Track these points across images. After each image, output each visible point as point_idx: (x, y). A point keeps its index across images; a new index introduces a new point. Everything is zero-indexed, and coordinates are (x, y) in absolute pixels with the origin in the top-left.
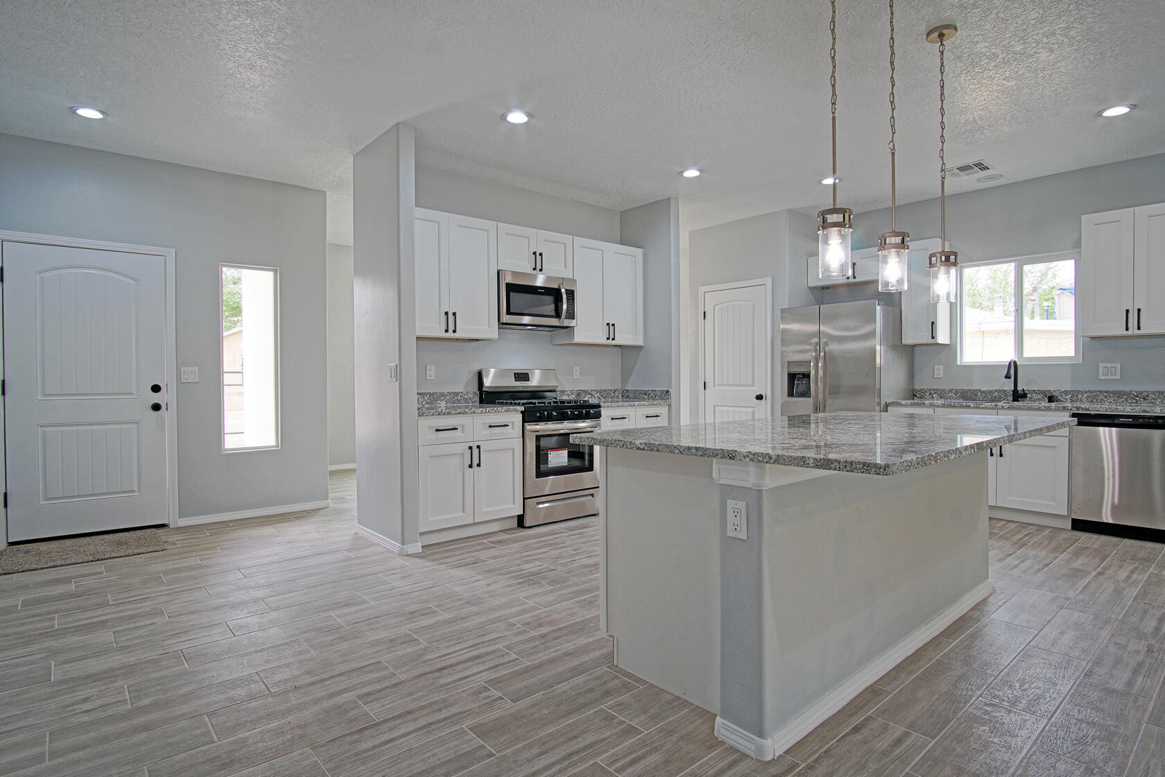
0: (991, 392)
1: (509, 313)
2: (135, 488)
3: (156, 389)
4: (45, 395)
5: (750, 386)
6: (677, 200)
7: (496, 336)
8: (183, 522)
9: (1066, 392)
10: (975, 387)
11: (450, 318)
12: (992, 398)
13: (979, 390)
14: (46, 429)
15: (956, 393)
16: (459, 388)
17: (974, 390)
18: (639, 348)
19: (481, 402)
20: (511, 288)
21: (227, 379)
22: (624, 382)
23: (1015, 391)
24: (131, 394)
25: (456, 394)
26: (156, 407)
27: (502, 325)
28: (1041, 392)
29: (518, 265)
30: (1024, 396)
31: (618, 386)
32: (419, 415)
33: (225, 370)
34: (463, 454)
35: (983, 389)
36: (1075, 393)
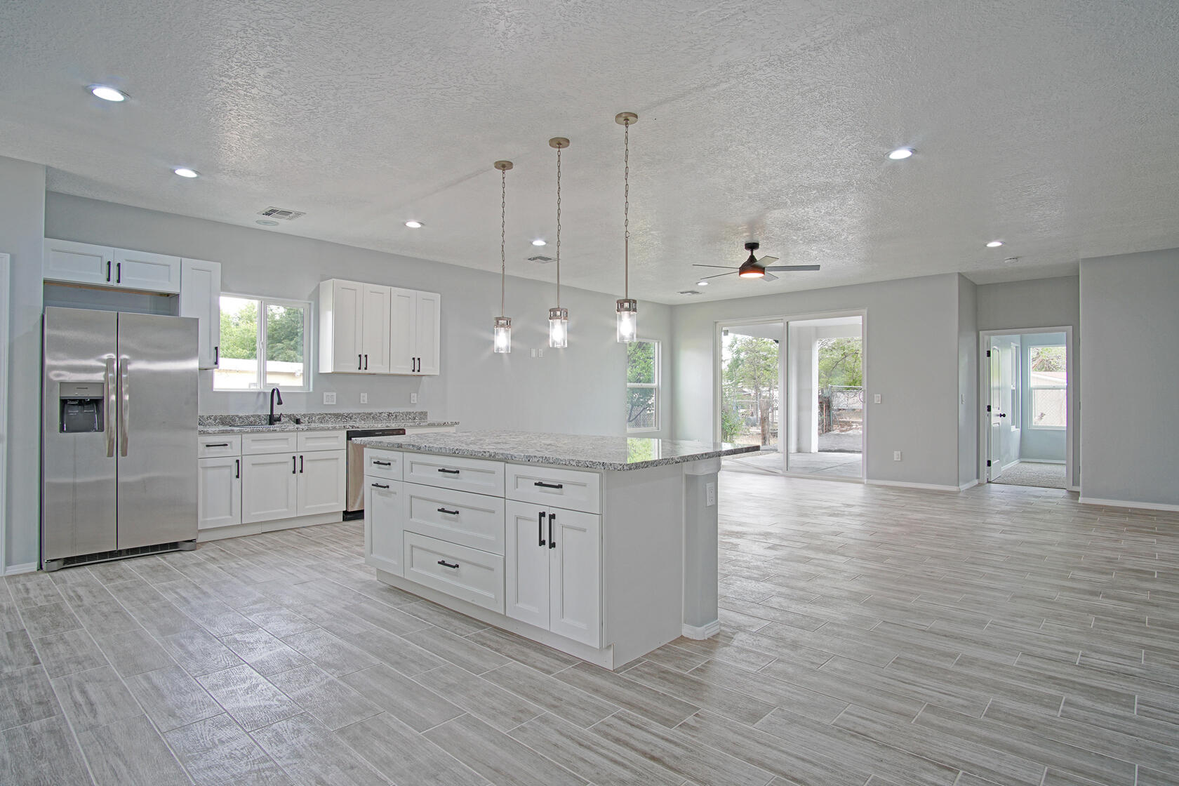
0: (248, 417)
9: (305, 416)
10: (232, 413)
12: (250, 423)
13: (237, 416)
15: (215, 420)
17: (233, 416)
23: (271, 416)
28: (289, 416)
35: (240, 415)
36: (311, 416)
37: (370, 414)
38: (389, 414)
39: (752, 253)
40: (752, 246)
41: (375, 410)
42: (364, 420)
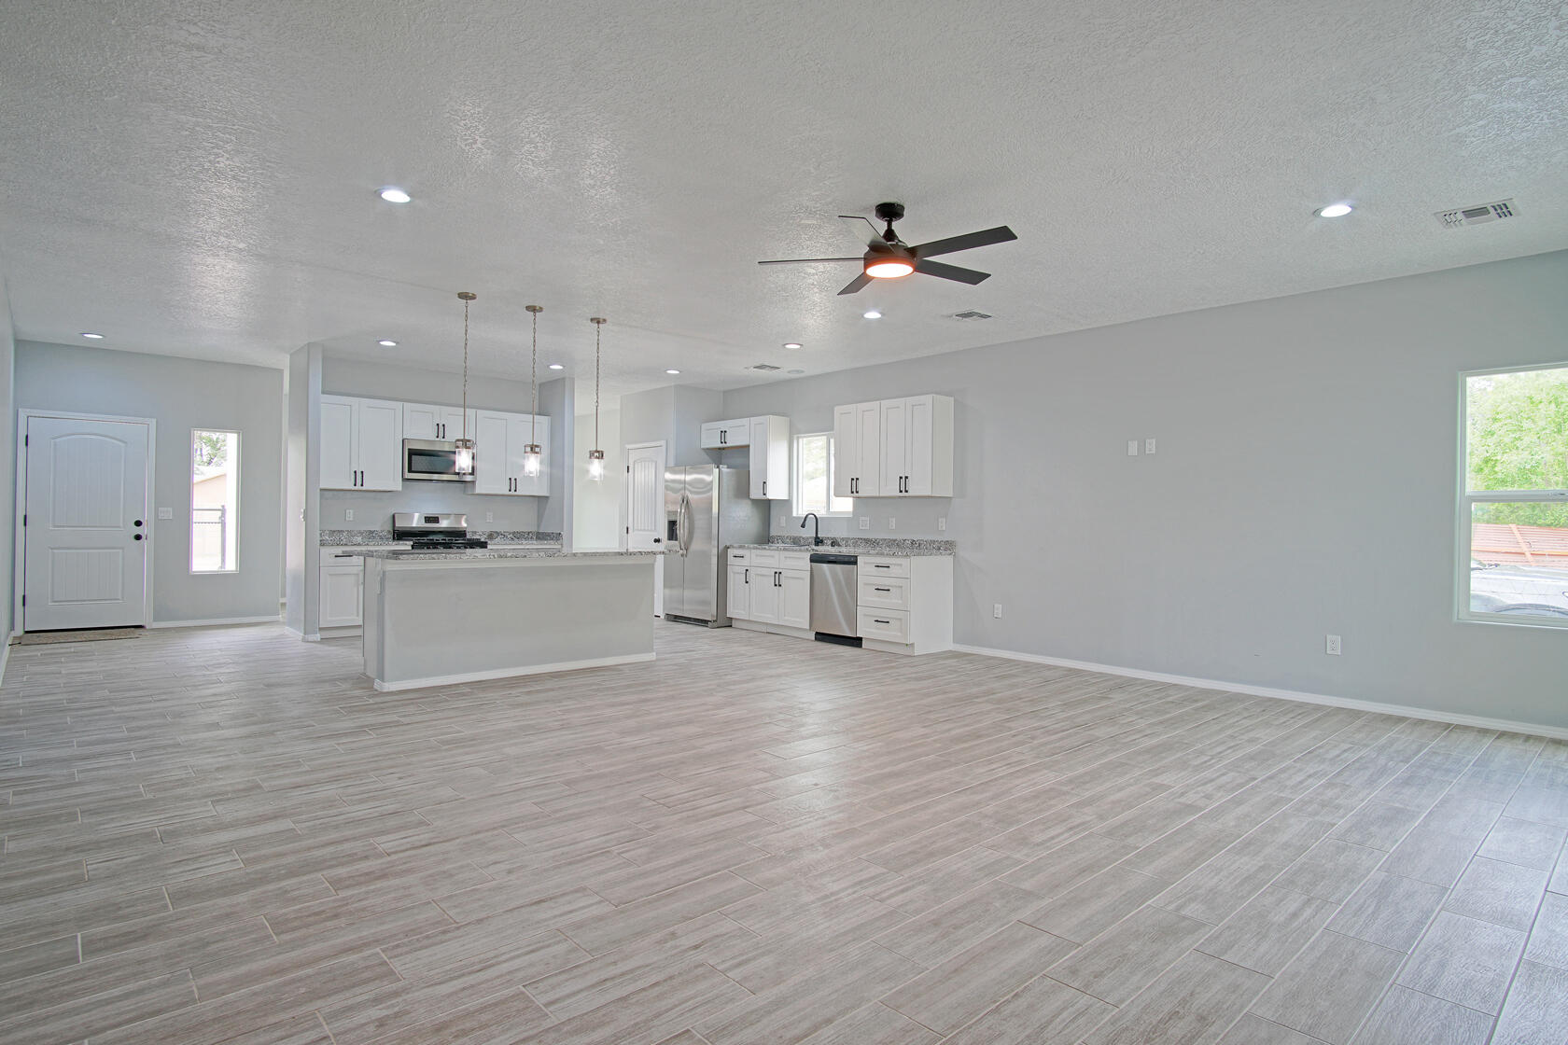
0: (807, 538)
1: (410, 471)
2: (120, 597)
3: (138, 523)
4: (55, 526)
5: (651, 530)
6: (573, 380)
7: (400, 489)
8: (156, 625)
9: (843, 539)
11: (359, 476)
12: (808, 543)
13: (802, 537)
14: (55, 551)
16: (376, 528)
17: (799, 537)
18: (547, 497)
19: (394, 538)
20: (412, 453)
21: (196, 516)
22: (539, 526)
24: (119, 527)
25: (371, 532)
26: (138, 537)
27: (405, 480)
28: (831, 539)
29: (423, 435)
30: (822, 541)
31: (534, 529)
32: (321, 545)
33: (195, 507)
34: (358, 574)
35: (804, 536)
36: (847, 540)
37: (895, 541)
38: (913, 542)
39: (889, 225)
40: (889, 211)
41: (899, 537)
42: (889, 546)
